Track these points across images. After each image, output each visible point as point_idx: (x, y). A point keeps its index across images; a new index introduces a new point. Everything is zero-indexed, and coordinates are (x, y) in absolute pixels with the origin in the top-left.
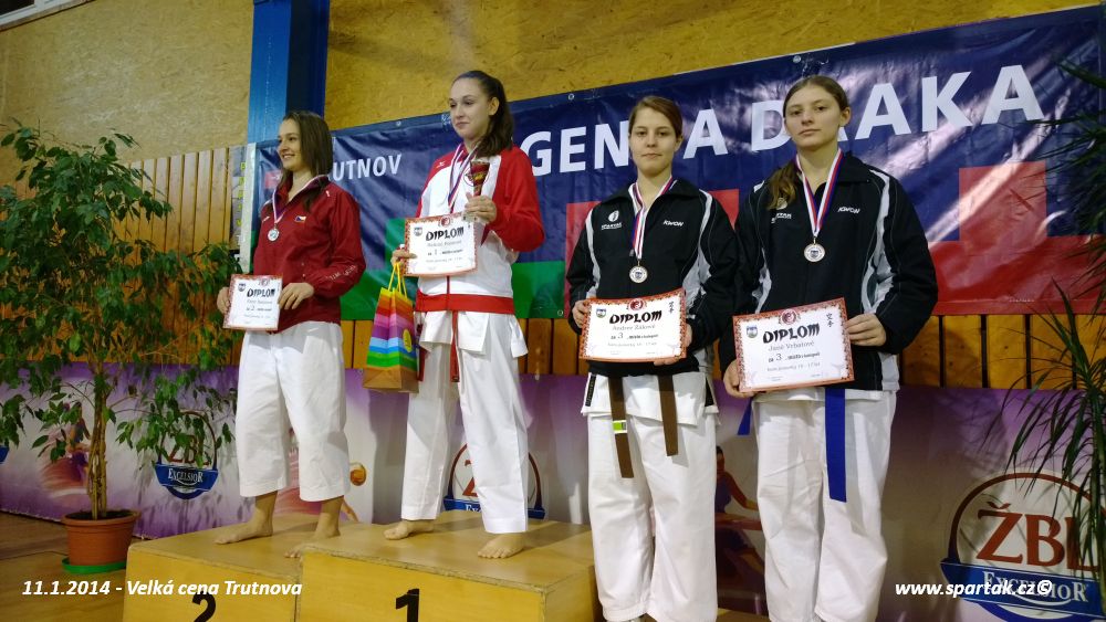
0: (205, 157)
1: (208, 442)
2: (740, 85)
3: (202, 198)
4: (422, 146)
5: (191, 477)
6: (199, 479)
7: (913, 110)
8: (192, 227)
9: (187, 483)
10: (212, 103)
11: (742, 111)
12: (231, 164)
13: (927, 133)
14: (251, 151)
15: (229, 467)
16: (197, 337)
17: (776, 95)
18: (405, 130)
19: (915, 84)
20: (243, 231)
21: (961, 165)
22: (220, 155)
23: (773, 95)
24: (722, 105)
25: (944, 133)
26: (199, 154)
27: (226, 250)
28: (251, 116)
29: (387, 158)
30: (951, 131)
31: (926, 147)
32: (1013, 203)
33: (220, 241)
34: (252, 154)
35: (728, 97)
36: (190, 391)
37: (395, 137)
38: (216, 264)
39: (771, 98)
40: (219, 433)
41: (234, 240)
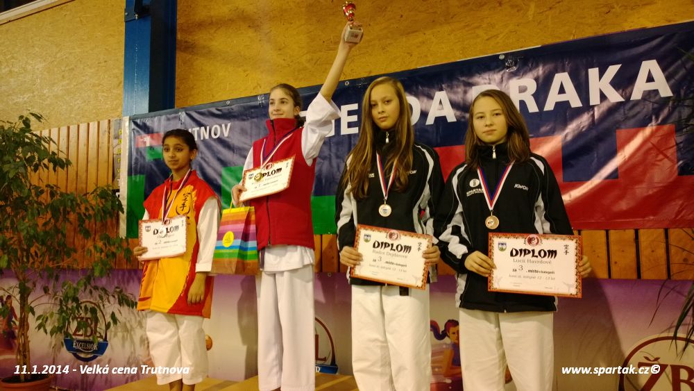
0: (93, 126)
1: (101, 326)
2: (463, 74)
4: (245, 117)
5: (89, 346)
6: (95, 347)
7: (583, 89)
8: (85, 175)
9: (87, 350)
11: (465, 92)
12: (112, 131)
13: (593, 106)
14: (125, 122)
15: (116, 339)
16: (91, 251)
17: (488, 81)
18: (233, 107)
19: (583, 73)
20: (121, 177)
21: (618, 128)
22: (104, 124)
23: (486, 81)
24: (451, 88)
25: (605, 106)
26: (89, 124)
27: (109, 190)
28: (125, 98)
29: (221, 126)
30: (609, 105)
31: (593, 116)
32: (654, 153)
33: (105, 184)
34: (127, 124)
35: (455, 83)
36: (88, 291)
37: (226, 111)
38: (103, 200)
39: (485, 84)
40: (109, 319)
41: (115, 182)
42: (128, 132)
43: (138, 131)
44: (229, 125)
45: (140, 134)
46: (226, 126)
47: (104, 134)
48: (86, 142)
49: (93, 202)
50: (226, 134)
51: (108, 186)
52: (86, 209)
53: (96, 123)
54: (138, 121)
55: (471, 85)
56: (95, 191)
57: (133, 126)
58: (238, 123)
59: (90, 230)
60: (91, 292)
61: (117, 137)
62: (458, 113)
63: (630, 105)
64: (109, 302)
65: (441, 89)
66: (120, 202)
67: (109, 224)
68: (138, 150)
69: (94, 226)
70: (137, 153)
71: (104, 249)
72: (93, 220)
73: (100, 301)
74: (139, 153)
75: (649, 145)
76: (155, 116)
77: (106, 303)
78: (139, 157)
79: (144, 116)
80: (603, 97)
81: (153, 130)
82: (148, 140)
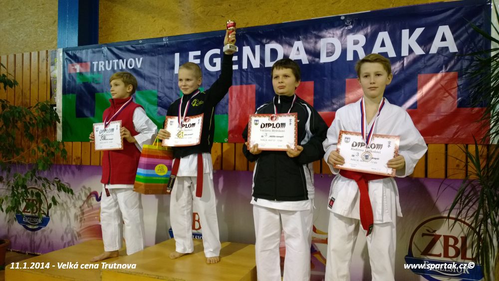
0: (34, 55)
1: (44, 207)
2: (315, 29)
3: (34, 76)
4: (153, 54)
5: (36, 220)
6: (40, 221)
8: (29, 92)
9: (34, 223)
10: (37, 25)
12: (49, 59)
13: (404, 57)
14: (60, 52)
15: (55, 215)
16: (35, 151)
17: (332, 35)
18: (144, 45)
19: (398, 33)
20: (57, 95)
21: (419, 73)
22: (43, 54)
23: (331, 35)
24: (306, 39)
25: (412, 57)
26: (31, 53)
27: (48, 105)
28: (59, 33)
29: (135, 59)
30: (415, 56)
31: (403, 64)
32: (442, 91)
33: (45, 100)
34: (61, 54)
35: (309, 35)
36: (34, 180)
37: (139, 48)
38: (44, 113)
39: (330, 37)
40: (50, 201)
41: (52, 99)
42: (61, 60)
43: (70, 60)
44: (141, 59)
45: (71, 63)
46: (139, 60)
47: (43, 62)
48: (29, 67)
49: (36, 114)
50: (139, 66)
51: (47, 102)
52: (31, 119)
53: (37, 52)
54: (70, 52)
55: (320, 37)
56: (37, 105)
57: (66, 56)
58: (148, 58)
59: (33, 134)
60: (36, 181)
61: (53, 64)
62: (310, 58)
63: (428, 57)
64: (50, 188)
65: (299, 40)
66: (56, 114)
67: (48, 130)
68: (70, 74)
69: (37, 132)
70: (69, 77)
71: (45, 149)
72: (36, 127)
73: (43, 188)
74: (71, 78)
75: (439, 86)
76: (83, 49)
77: (48, 189)
78: (71, 80)
79: (74, 49)
80: (411, 51)
81: (82, 59)
82: (78, 67)
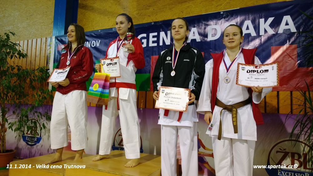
0: (39, 40)
1: (39, 129)
2: (204, 20)
3: (38, 53)
4: (107, 38)
5: (33, 139)
6: (36, 140)
7: (257, 28)
8: (34, 62)
9: (32, 141)
10: (42, 24)
11: (205, 28)
12: (47, 42)
13: (261, 36)
15: (45, 136)
19: (258, 21)
20: (50, 63)
21: (272, 46)
22: (44, 40)
23: (214, 24)
24: (199, 26)
25: (266, 36)
26: (37, 39)
27: (45, 69)
29: (96, 41)
30: (269, 35)
31: (261, 40)
32: (287, 57)
33: (43, 66)
34: (54, 40)
35: (201, 24)
36: (32, 113)
37: (98, 35)
38: (41, 73)
40: (42, 126)
41: (48, 66)
42: (54, 43)
43: (59, 43)
44: (99, 41)
47: (43, 44)
48: (35, 47)
49: (37, 74)
50: (98, 45)
52: (34, 77)
54: (59, 38)
55: (208, 25)
56: (38, 69)
57: (57, 41)
58: (104, 40)
59: (35, 87)
62: (201, 38)
67: (44, 84)
68: (58, 51)
69: (37, 85)
71: (41, 95)
72: (37, 82)
73: (38, 118)
75: (286, 54)
77: (41, 119)
78: (59, 55)
79: (62, 36)
80: (266, 31)
81: (65, 42)
82: (63, 47)
